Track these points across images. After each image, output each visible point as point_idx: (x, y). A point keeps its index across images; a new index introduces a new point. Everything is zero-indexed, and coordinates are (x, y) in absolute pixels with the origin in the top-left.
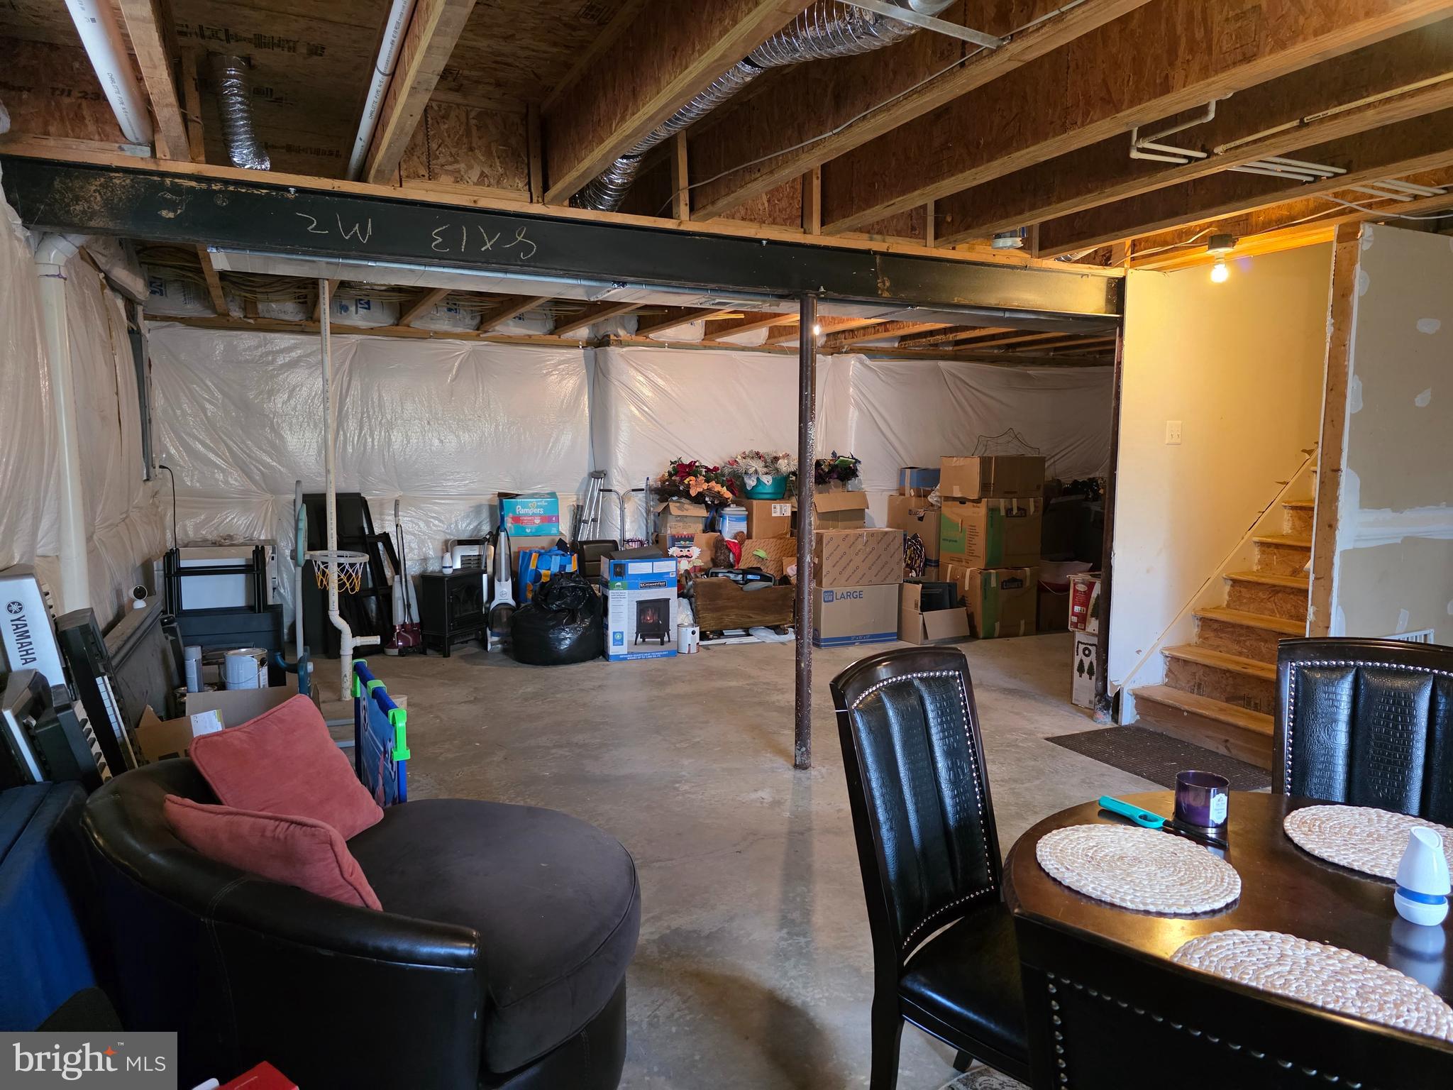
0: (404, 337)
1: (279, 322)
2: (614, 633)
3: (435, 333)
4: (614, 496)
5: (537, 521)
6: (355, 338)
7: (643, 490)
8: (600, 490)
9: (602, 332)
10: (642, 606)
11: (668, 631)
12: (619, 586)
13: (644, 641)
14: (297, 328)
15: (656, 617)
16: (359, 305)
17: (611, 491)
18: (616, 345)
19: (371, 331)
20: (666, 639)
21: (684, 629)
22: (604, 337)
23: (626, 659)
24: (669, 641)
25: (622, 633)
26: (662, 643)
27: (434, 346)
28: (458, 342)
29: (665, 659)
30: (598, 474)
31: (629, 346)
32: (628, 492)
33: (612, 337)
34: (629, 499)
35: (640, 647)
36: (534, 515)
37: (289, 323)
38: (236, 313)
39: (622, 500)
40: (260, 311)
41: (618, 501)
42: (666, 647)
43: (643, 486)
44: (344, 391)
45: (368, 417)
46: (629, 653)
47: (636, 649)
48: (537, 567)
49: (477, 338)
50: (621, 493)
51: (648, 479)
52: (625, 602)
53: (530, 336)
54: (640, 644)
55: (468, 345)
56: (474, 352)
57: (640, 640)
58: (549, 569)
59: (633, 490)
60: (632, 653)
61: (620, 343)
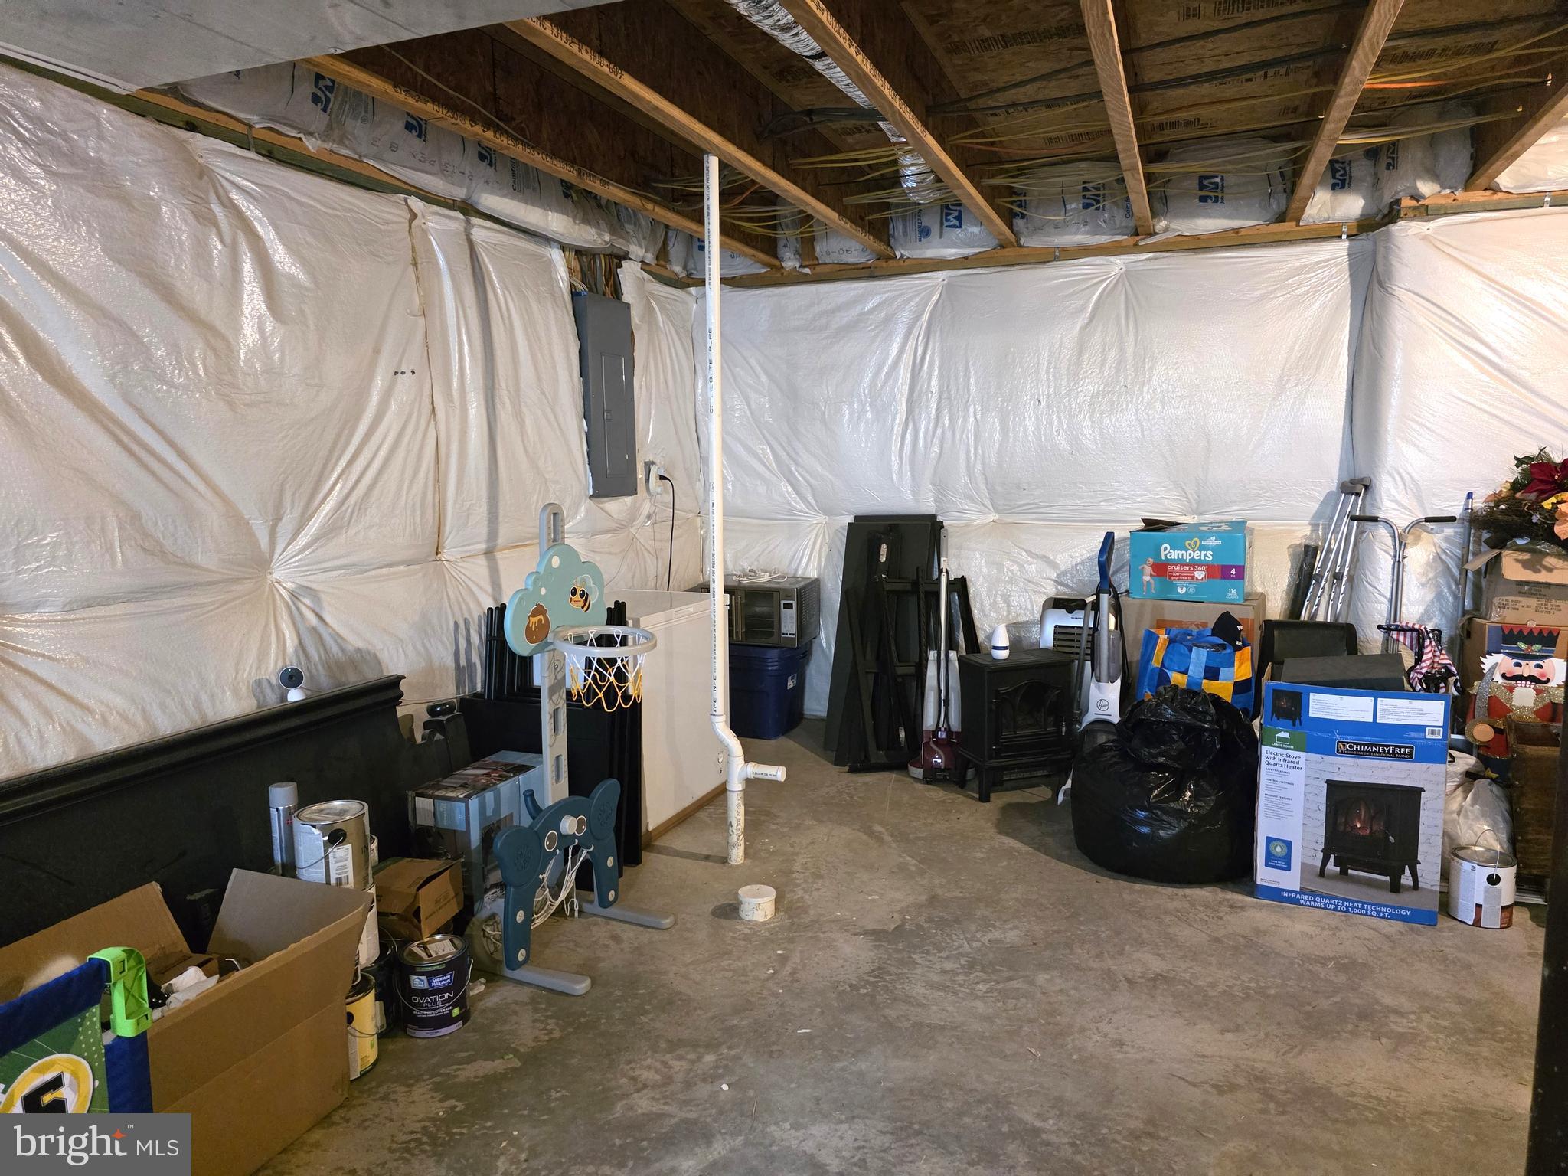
0: (1013, 265)
1: (843, 267)
2: (1270, 840)
3: (1064, 250)
4: (1382, 531)
5: (1200, 574)
6: (941, 277)
7: (1452, 519)
8: (1353, 518)
9: (1388, 198)
10: (1340, 795)
11: (1413, 863)
12: (1284, 740)
13: (1344, 872)
14: (867, 272)
15: (1379, 826)
16: (946, 224)
17: (1375, 519)
18: (1414, 218)
19: (964, 262)
20: (1406, 879)
21: (1466, 866)
22: (1391, 205)
23: (1296, 902)
24: (1416, 886)
25: (1288, 844)
26: (1395, 887)
27: (1062, 272)
28: (1099, 260)
29: (1399, 926)
30: (1357, 486)
31: (1446, 214)
32: (1416, 524)
33: (1407, 202)
34: (1418, 539)
35: (1330, 883)
36: (1194, 564)
37: (855, 267)
38: (790, 263)
39: (1400, 543)
40: (818, 254)
41: (1389, 541)
42: (1406, 899)
43: (1457, 511)
44: (918, 361)
45: (949, 398)
46: (1303, 891)
47: (1319, 886)
48: (1163, 665)
49: (1136, 248)
50: (1401, 521)
51: (1470, 496)
52: (1298, 777)
53: (1236, 231)
54: (1333, 877)
55: (1118, 264)
56: (1128, 274)
57: (1331, 866)
58: (1185, 672)
59: (1428, 520)
60: (1313, 893)
61: (1425, 212)
